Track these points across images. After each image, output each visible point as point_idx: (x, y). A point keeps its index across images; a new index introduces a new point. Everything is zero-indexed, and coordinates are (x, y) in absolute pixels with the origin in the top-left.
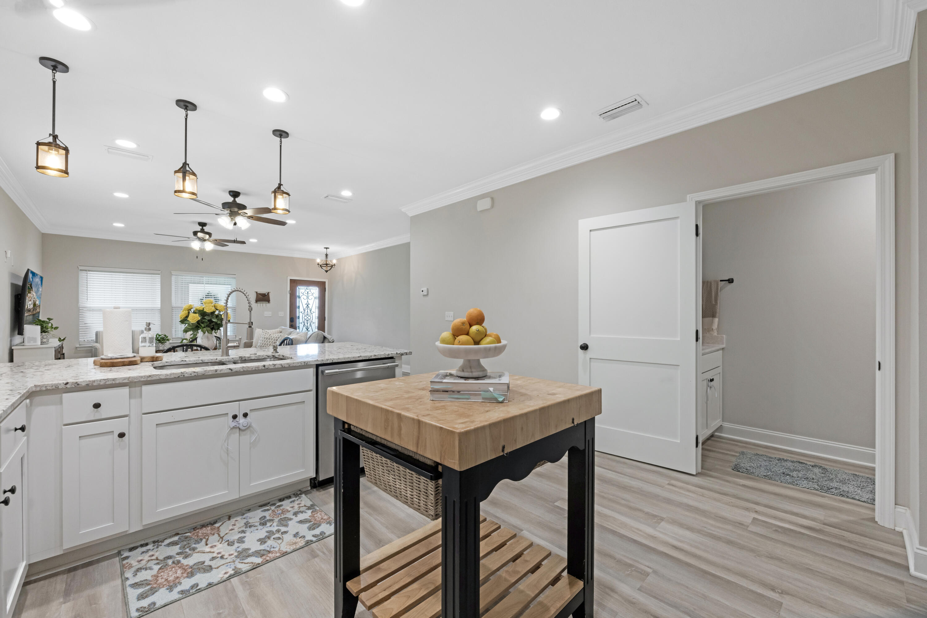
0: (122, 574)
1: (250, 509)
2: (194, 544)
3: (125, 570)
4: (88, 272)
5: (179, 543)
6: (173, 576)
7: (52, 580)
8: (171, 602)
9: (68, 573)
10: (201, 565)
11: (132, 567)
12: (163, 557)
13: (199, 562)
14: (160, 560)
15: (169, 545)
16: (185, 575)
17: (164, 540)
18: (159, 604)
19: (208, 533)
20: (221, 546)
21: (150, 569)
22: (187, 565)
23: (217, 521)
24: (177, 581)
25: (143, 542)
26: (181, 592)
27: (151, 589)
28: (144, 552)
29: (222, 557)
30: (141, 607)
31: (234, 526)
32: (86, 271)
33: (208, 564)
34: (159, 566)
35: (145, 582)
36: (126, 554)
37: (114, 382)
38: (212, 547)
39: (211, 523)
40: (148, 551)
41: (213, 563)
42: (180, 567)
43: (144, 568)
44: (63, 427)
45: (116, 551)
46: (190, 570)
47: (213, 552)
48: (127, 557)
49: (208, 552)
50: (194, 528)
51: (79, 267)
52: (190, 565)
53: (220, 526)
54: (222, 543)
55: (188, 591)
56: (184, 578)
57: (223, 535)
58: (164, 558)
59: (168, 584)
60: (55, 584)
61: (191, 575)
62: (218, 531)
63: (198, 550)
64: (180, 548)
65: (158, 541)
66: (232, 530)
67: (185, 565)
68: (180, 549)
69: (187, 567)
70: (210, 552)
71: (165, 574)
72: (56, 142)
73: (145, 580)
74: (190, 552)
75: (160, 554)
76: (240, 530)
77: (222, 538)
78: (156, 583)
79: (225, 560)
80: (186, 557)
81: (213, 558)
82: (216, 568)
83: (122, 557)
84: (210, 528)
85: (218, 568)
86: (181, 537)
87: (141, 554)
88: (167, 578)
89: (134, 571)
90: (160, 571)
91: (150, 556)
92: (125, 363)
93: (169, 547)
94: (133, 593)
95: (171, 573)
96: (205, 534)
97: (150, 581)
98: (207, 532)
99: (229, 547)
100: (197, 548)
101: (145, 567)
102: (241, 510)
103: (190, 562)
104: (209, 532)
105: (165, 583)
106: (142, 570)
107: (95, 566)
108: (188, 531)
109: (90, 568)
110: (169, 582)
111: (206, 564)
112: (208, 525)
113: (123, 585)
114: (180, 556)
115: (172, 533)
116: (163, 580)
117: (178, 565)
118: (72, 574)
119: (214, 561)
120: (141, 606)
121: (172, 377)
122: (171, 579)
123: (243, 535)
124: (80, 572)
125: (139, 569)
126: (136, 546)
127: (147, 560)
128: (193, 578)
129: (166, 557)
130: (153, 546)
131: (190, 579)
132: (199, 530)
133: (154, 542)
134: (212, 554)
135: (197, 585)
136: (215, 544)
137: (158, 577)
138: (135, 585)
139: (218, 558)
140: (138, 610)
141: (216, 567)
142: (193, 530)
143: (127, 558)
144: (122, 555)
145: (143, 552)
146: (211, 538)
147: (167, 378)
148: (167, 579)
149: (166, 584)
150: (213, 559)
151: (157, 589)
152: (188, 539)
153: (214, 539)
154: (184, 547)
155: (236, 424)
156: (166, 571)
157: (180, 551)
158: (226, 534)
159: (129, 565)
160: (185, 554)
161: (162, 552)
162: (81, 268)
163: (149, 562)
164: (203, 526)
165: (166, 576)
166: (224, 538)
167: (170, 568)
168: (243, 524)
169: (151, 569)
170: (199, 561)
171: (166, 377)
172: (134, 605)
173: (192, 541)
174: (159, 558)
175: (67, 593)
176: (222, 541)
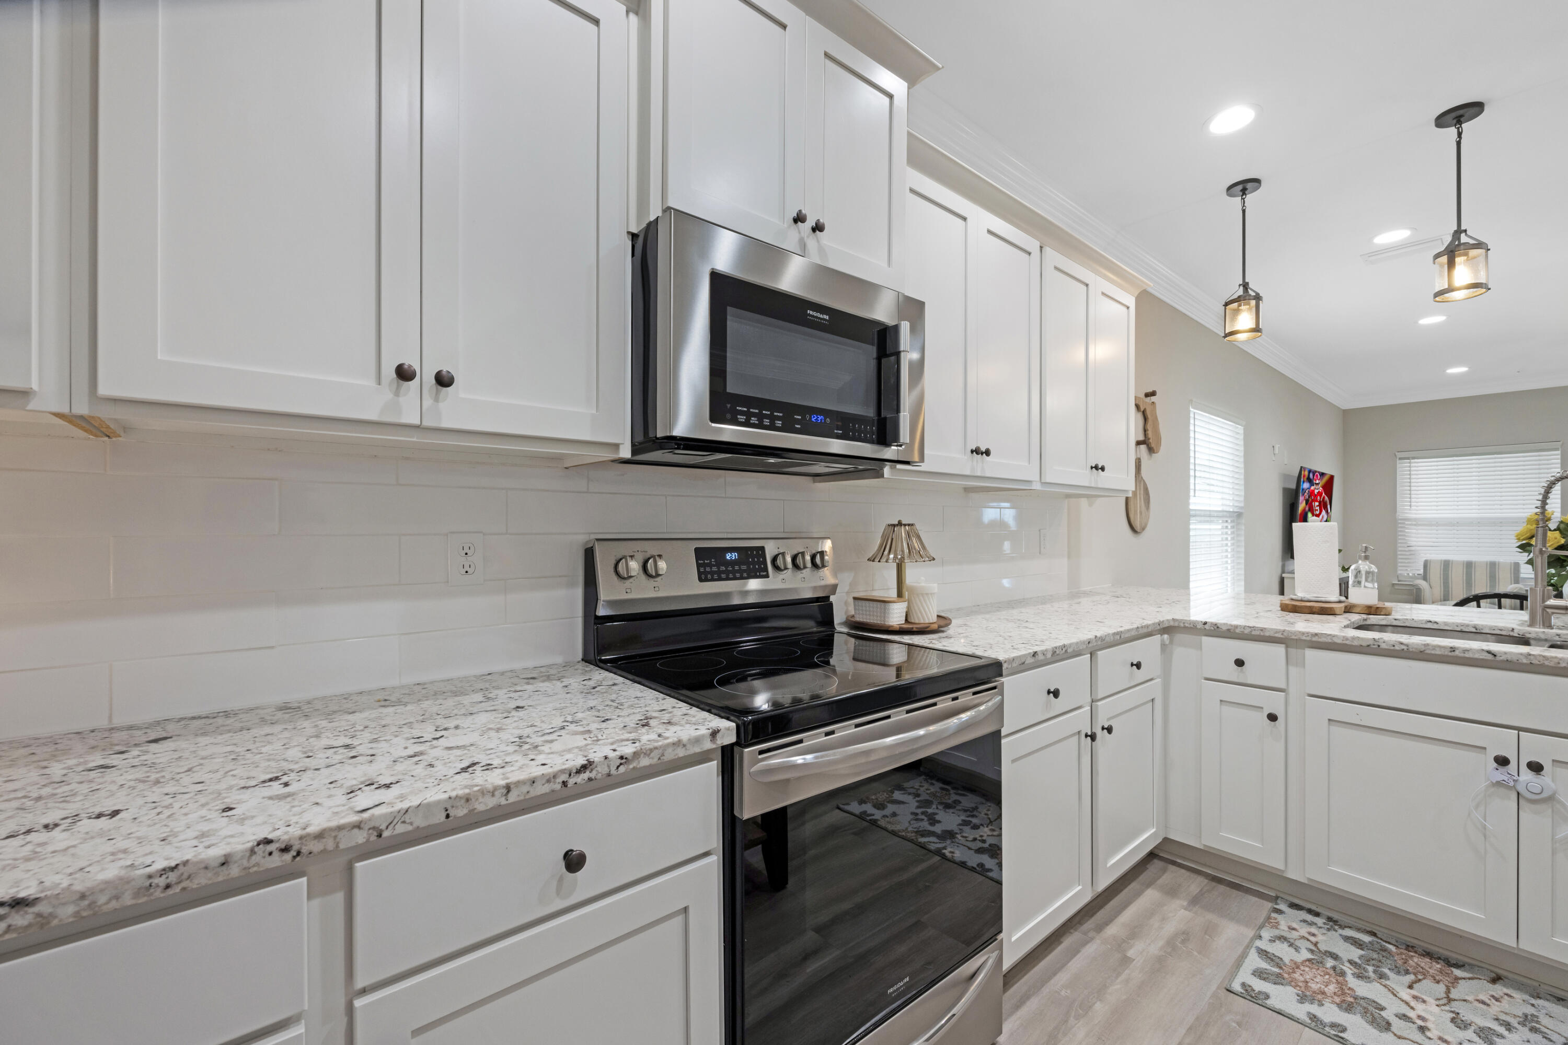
0: (1261, 927)
1: (1563, 1000)
2: (1389, 969)
3: (1267, 924)
4: (1412, 461)
5: (1365, 949)
6: (1319, 985)
7: (1193, 875)
8: (1290, 1016)
9: (1210, 880)
10: (1375, 1008)
11: (1277, 928)
12: (1326, 949)
13: (1374, 1002)
14: (1318, 949)
15: (1347, 939)
16: (1337, 1000)
17: (1346, 927)
18: (1272, 1003)
19: (1428, 972)
20: (1437, 1010)
21: (1295, 949)
22: (1350, 989)
23: (1463, 966)
24: (1320, 997)
25: (1314, 908)
26: (1312, 1016)
27: (1279, 975)
28: (1307, 921)
29: (1422, 1029)
30: (1250, 986)
31: (1494, 1001)
32: (1408, 458)
33: (1387, 1018)
34: (1310, 956)
35: (1278, 960)
36: (1282, 906)
37: (1262, 634)
38: (1415, 997)
39: (1449, 962)
40: (1312, 924)
41: (1397, 1024)
42: (1338, 982)
43: (1289, 942)
44: (1203, 681)
45: (1274, 895)
46: (1352, 1000)
47: (1412, 1008)
48: (1280, 910)
49: (1403, 1001)
50: (1408, 946)
51: (1396, 453)
52: (1357, 994)
53: (1464, 979)
54: (1443, 1008)
55: (1324, 1025)
56: (1333, 1002)
57: (1456, 998)
58: (1326, 952)
59: (1303, 989)
60: (1192, 882)
61: (1348, 1008)
62: (1452, 983)
63: (1388, 983)
64: (1361, 957)
65: (1336, 922)
66: (1483, 1003)
67: (1349, 986)
68: (1359, 958)
69: (1348, 992)
70: (1407, 1003)
71: (1310, 973)
72: (1248, 292)
73: (1279, 958)
74: (1371, 974)
75: (1325, 941)
76: (1503, 1017)
77: (1450, 1000)
78: (1289, 974)
79: (1424, 1038)
80: (1359, 976)
81: (1404, 1015)
82: (1395, 1035)
83: (1276, 906)
84: (1439, 966)
85: (1399, 1037)
86: (1375, 943)
87: (1301, 921)
88: (1308, 980)
89: (1275, 935)
90: (1307, 963)
91: (1309, 933)
92: (1314, 610)
93: (1345, 941)
94: (1254, 961)
95: (1319, 979)
96: (1421, 970)
97: (1285, 965)
98: (1429, 970)
99: (1452, 1026)
100: (1389, 979)
101: (1292, 941)
102: (1536, 984)
103: (1362, 989)
104: (1431, 971)
105: (1300, 984)
106: (1285, 943)
107: (1240, 893)
108: (1394, 942)
109: (1235, 893)
110: (1307, 987)
111: (1383, 1013)
112: (1439, 958)
113: (1252, 940)
114: (1352, 967)
115: (1365, 926)
116: (1301, 979)
117: (1339, 978)
118: (1214, 884)
119: (1402, 1023)
120: (1250, 984)
121: (1356, 643)
122: (1314, 986)
123: (1502, 1030)
124: (1222, 888)
125: (1282, 936)
126: (1301, 906)
127: (1302, 935)
128: (1347, 1014)
129: (1329, 952)
130: (1324, 923)
131: (1340, 1012)
132: (1417, 955)
133: (1330, 919)
134: (1408, 1008)
135: (1344, 1030)
136: (1425, 998)
137: (1298, 967)
138: (1263, 953)
139: (1414, 1023)
140: (1243, 985)
141: (1398, 1033)
142: (1404, 947)
143: (1280, 912)
144: (1277, 904)
145: (1304, 921)
146: (1427, 984)
147: (1346, 644)
148: (1307, 982)
149: (1300, 987)
150: (1404, 1017)
151: (1285, 982)
152: (1384, 954)
153: (1431, 989)
154: (1368, 960)
155: (1506, 779)
156: (1315, 970)
157: (1357, 960)
158: (1465, 1000)
159: (1276, 923)
160: (1363, 971)
161: (1331, 941)
162: (1399, 455)
163: (1302, 941)
164: (1428, 954)
165: (1308, 977)
166: (1453, 1004)
167: (1324, 971)
168: (1520, 1014)
169: (1297, 949)
170: (1376, 1000)
171: (1344, 642)
172: (1245, 976)
173: (1388, 961)
174: (1319, 945)
175: (1194, 901)
176: (1444, 1005)
